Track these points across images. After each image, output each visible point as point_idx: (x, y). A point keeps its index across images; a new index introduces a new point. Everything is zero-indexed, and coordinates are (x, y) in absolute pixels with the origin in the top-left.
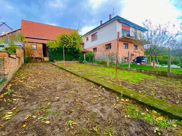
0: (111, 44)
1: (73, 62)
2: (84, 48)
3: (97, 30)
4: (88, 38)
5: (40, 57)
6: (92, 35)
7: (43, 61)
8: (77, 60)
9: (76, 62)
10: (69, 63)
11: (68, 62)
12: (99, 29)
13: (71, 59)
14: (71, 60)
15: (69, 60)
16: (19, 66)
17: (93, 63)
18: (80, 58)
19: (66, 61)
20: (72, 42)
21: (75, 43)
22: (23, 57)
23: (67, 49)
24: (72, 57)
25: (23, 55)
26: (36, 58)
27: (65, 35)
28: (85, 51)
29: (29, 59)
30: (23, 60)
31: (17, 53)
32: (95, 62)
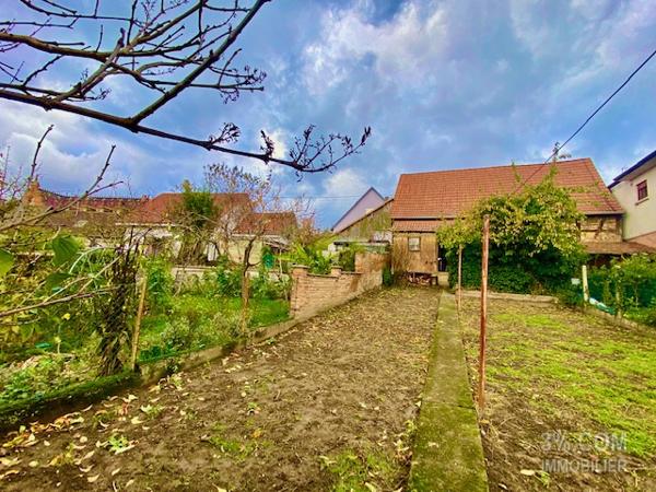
1: (527, 297)
2: (623, 236)
4: (645, 188)
5: (429, 272)
7: (434, 283)
8: (554, 292)
9: (548, 298)
10: (509, 300)
11: (507, 296)
13: (526, 285)
14: (525, 289)
15: (513, 288)
16: (351, 295)
17: (616, 315)
18: (575, 281)
19: (500, 290)
20: (519, 222)
21: (534, 223)
22: (380, 272)
23: (502, 245)
24: (528, 277)
25: (380, 265)
26: (418, 275)
27: (494, 200)
28: (626, 249)
29: (396, 277)
30: (377, 279)
31: (356, 263)
32: (625, 308)
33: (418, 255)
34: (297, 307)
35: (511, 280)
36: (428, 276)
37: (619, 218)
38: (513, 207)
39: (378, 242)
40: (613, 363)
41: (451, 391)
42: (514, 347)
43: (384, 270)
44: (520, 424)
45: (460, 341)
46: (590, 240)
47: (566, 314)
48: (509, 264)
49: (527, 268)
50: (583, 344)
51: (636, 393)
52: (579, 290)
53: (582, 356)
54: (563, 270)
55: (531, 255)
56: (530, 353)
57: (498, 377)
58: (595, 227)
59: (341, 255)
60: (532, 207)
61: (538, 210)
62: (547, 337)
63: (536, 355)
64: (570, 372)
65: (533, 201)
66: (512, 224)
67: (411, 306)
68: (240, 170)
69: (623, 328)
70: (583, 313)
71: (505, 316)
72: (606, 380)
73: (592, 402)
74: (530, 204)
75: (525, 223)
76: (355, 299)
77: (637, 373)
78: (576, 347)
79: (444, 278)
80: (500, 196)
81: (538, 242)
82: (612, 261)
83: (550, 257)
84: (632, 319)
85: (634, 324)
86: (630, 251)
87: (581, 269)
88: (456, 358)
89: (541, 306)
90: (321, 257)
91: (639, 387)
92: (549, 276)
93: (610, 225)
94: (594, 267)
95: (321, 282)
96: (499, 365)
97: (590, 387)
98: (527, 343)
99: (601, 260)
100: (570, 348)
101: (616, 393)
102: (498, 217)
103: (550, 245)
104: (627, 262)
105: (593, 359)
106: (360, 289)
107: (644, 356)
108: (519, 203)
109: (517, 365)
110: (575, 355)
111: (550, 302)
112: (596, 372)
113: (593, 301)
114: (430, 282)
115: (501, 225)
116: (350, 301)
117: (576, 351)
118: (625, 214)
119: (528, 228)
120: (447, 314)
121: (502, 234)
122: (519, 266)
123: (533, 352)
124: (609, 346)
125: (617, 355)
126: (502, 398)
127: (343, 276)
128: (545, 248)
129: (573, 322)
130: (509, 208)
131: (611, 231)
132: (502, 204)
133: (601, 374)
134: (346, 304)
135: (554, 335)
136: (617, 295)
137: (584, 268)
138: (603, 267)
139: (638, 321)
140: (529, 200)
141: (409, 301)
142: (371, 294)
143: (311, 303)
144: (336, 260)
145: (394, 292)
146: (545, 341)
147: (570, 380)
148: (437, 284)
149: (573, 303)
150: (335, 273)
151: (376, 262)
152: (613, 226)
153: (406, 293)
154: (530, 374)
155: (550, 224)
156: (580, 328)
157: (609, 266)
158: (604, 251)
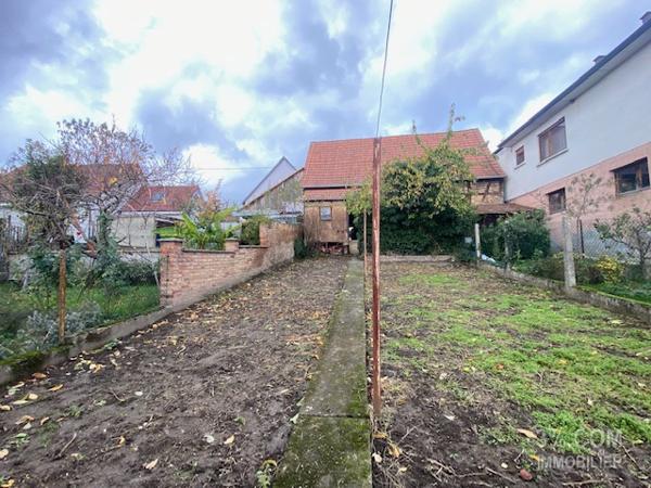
0: (646, 159)
2: (504, 198)
3: (566, 106)
4: (522, 154)
5: (340, 241)
6: (542, 137)
7: (346, 252)
8: (451, 252)
9: (445, 258)
10: (412, 262)
12: (573, 101)
13: (426, 247)
14: (425, 251)
15: (416, 250)
16: (256, 271)
17: (505, 268)
18: (468, 240)
19: (404, 253)
20: (420, 184)
21: (433, 185)
22: (291, 243)
23: (405, 209)
24: (429, 237)
25: (291, 237)
26: (331, 244)
27: (397, 164)
28: (507, 209)
29: (308, 248)
30: (288, 252)
31: (261, 235)
32: (513, 261)
33: (329, 224)
34: (170, 293)
35: (414, 243)
36: (339, 245)
37: (502, 181)
38: (415, 170)
39: (289, 213)
40: (513, 318)
41: (340, 390)
42: (417, 311)
43: (296, 241)
44: (426, 426)
45: (362, 311)
46: (479, 202)
47: (462, 271)
48: (411, 227)
49: (428, 230)
50: (482, 299)
51: (543, 353)
52: (472, 248)
53: (483, 314)
54: (459, 230)
55: (431, 216)
56: (434, 316)
57: (401, 353)
58: (482, 191)
59: (244, 227)
60: (432, 170)
61: (437, 172)
62: (448, 297)
63: (440, 319)
64: (475, 335)
65: (432, 163)
66: (413, 187)
67: (320, 276)
68: (110, 128)
69: (512, 280)
70: (477, 268)
71: (408, 279)
72: (510, 341)
73: (504, 373)
74: (430, 167)
75: (426, 186)
76: (261, 275)
77: (537, 327)
78: (477, 304)
79: (354, 246)
80: (403, 161)
81: (437, 203)
82: (499, 220)
83: (448, 218)
84: (520, 271)
85: (521, 275)
86: (511, 210)
87: (474, 228)
88: (355, 335)
89: (441, 265)
90: (219, 230)
91: (543, 344)
92: (445, 237)
93: (495, 188)
94: (484, 226)
95: (208, 259)
96: (403, 336)
97: (497, 352)
98: (430, 305)
99: (489, 219)
100: (471, 306)
101: (525, 357)
102: (401, 181)
103: (447, 206)
104: (511, 219)
105: (493, 315)
106: (266, 263)
107: (538, 307)
108: (420, 166)
109: (421, 335)
110: (477, 313)
111: (448, 261)
112: (499, 331)
113: (484, 257)
114: (343, 251)
115: (404, 188)
116: (254, 278)
117: (477, 309)
118: (506, 177)
119: (429, 190)
120: (353, 281)
121: (404, 197)
122: (420, 228)
123: (436, 315)
124: (505, 301)
125: (514, 310)
126: (405, 385)
127: (242, 251)
128: (443, 209)
129: (470, 278)
130: (411, 172)
131: (495, 193)
132: (405, 168)
133: (504, 333)
134: (248, 281)
135: (455, 293)
136: (507, 249)
137: (477, 226)
138: (491, 225)
139: (525, 272)
140: (428, 164)
141: (318, 272)
142: (279, 268)
143: (192, 285)
144: (238, 233)
145: (305, 264)
146: (447, 301)
147: (477, 346)
148: (349, 252)
149: (467, 261)
150: (229, 247)
151: (285, 233)
152: (497, 189)
153: (318, 264)
154: (435, 344)
155: (447, 185)
156: (476, 284)
157: (495, 224)
158: (491, 211)
